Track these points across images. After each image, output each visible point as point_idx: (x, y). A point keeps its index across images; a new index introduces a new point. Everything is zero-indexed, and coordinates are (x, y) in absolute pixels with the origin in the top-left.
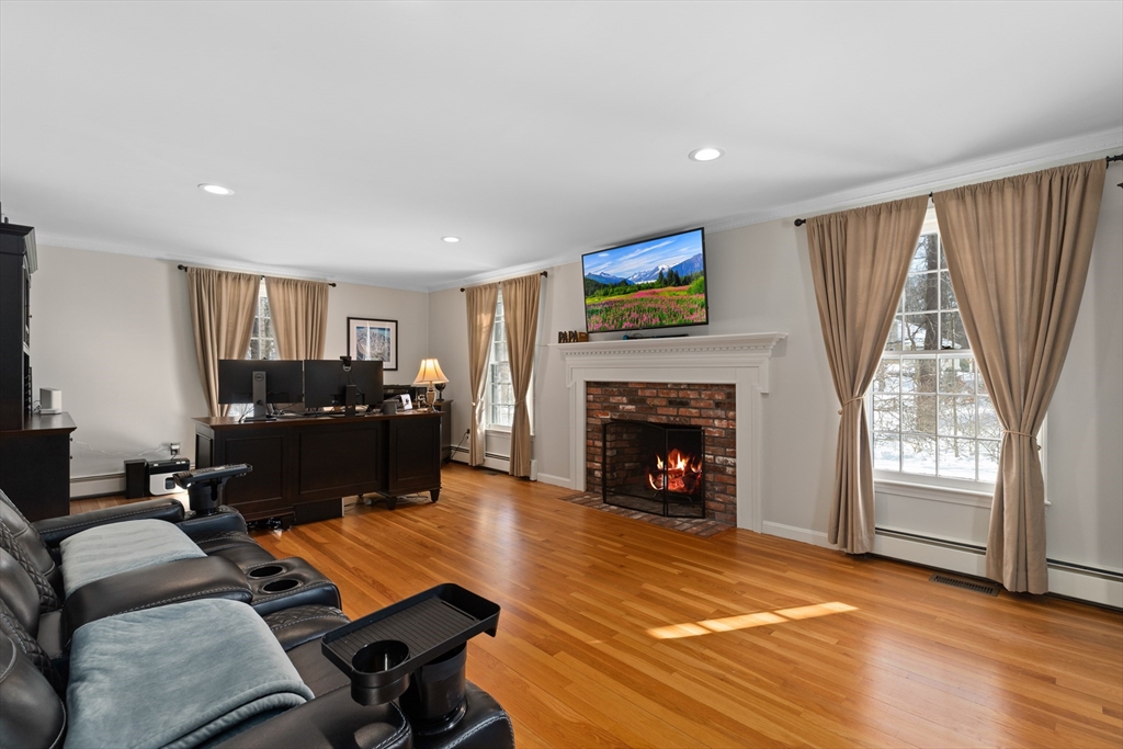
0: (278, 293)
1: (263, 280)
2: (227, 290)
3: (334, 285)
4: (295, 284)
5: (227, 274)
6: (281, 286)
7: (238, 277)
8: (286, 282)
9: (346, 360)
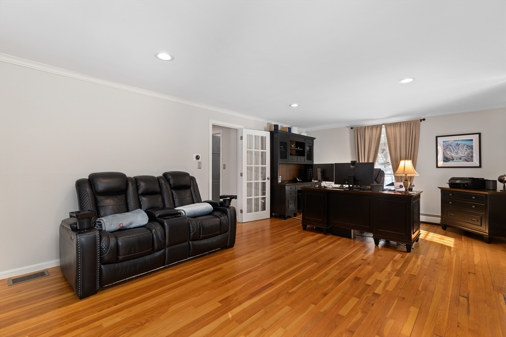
0: (391, 130)
1: (383, 126)
2: (368, 134)
3: (424, 120)
4: (399, 124)
5: (368, 127)
6: (392, 127)
7: (372, 127)
8: (395, 125)
9: (353, 163)
